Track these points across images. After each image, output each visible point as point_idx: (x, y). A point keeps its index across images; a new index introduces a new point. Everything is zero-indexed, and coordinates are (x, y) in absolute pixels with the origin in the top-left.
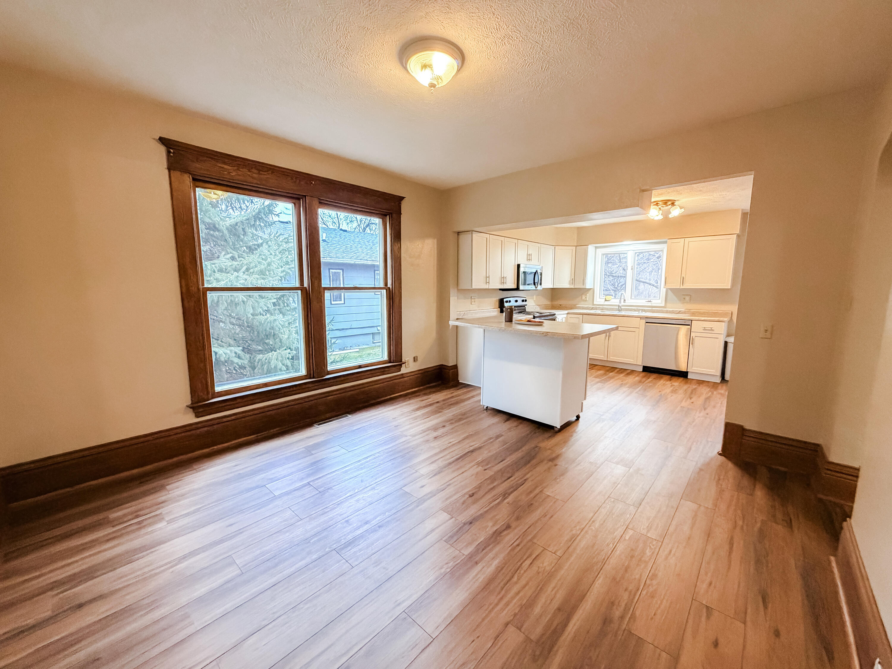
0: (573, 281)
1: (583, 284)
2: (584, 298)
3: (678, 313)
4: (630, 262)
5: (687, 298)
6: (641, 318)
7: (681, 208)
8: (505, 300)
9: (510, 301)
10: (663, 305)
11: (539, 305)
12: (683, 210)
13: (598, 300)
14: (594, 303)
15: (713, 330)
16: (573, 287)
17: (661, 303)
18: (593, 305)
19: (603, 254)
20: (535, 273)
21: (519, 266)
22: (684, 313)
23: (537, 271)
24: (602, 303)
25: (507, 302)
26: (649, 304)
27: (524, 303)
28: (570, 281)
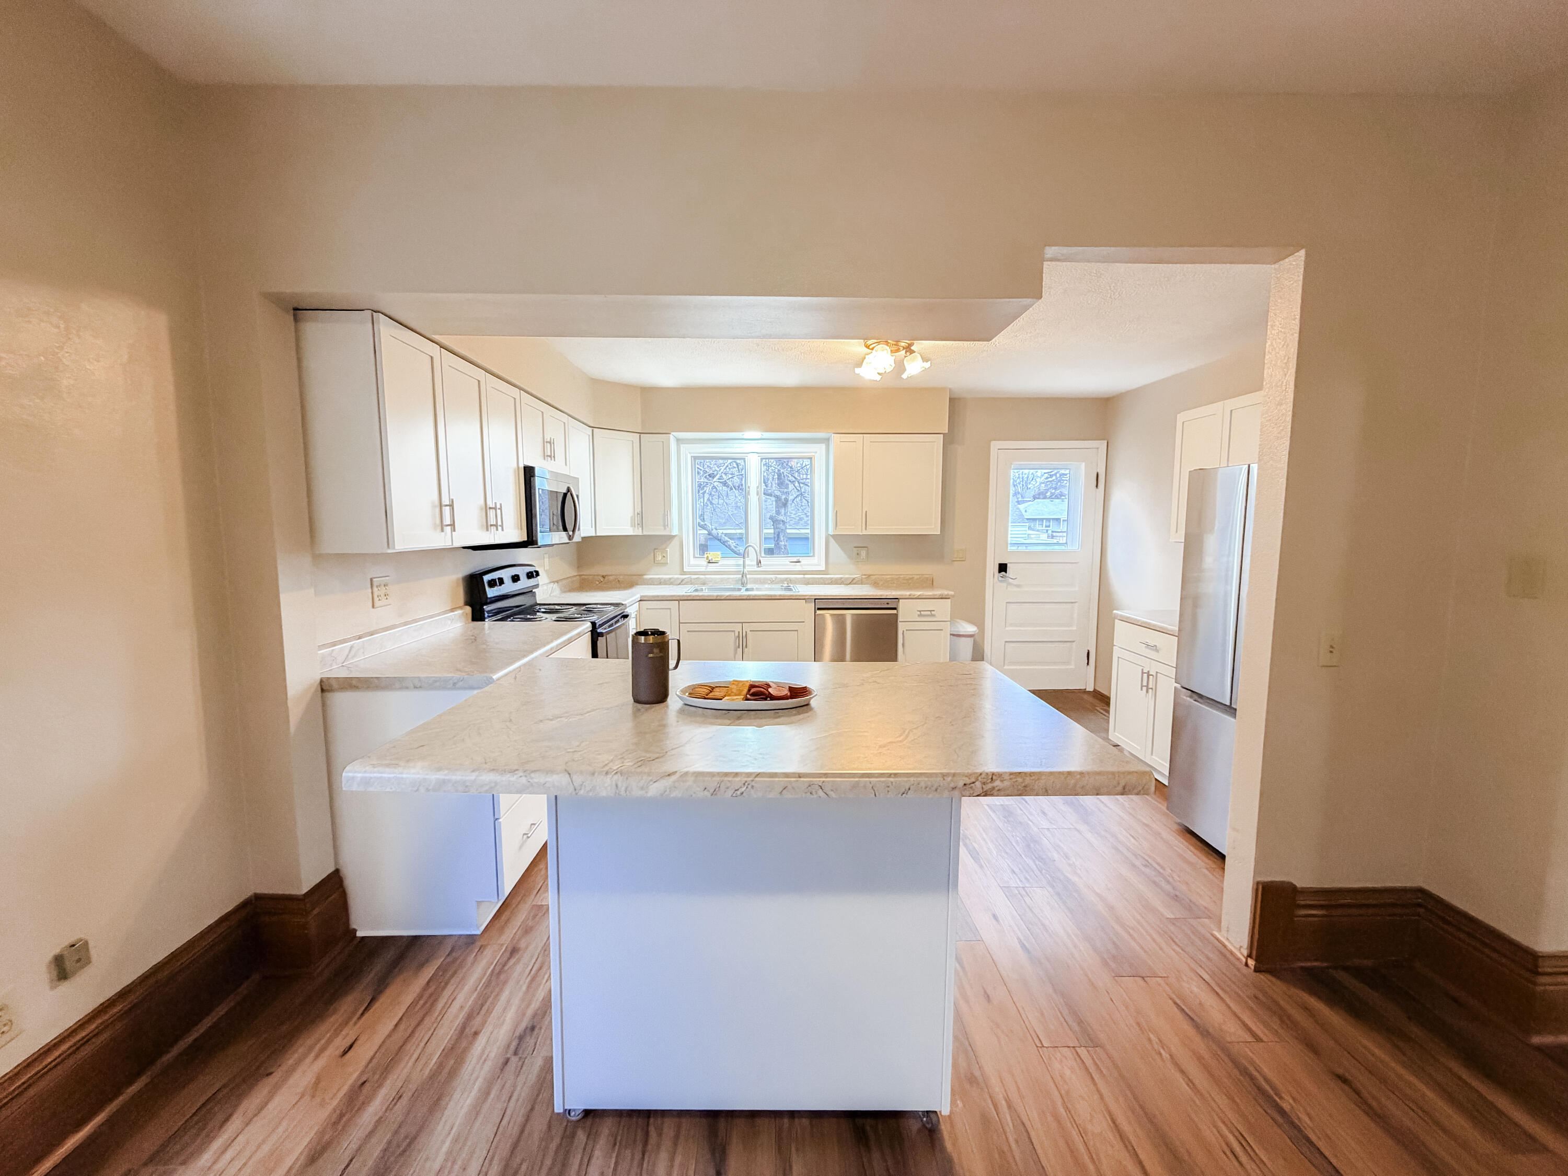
0: (640, 518)
1: (665, 526)
2: (659, 558)
3: (850, 584)
4: (754, 481)
5: (863, 553)
6: (806, 599)
7: (925, 360)
8: (486, 578)
9: (501, 581)
10: (823, 568)
11: (557, 582)
12: (927, 365)
13: (693, 561)
14: (685, 570)
15: (934, 616)
16: (641, 534)
17: (819, 565)
18: (683, 573)
19: (695, 458)
20: (565, 495)
21: (529, 473)
22: (861, 582)
23: (569, 490)
24: (703, 569)
25: (492, 584)
26: (798, 567)
27: (532, 582)
28: (633, 519)
